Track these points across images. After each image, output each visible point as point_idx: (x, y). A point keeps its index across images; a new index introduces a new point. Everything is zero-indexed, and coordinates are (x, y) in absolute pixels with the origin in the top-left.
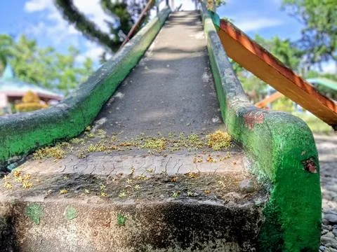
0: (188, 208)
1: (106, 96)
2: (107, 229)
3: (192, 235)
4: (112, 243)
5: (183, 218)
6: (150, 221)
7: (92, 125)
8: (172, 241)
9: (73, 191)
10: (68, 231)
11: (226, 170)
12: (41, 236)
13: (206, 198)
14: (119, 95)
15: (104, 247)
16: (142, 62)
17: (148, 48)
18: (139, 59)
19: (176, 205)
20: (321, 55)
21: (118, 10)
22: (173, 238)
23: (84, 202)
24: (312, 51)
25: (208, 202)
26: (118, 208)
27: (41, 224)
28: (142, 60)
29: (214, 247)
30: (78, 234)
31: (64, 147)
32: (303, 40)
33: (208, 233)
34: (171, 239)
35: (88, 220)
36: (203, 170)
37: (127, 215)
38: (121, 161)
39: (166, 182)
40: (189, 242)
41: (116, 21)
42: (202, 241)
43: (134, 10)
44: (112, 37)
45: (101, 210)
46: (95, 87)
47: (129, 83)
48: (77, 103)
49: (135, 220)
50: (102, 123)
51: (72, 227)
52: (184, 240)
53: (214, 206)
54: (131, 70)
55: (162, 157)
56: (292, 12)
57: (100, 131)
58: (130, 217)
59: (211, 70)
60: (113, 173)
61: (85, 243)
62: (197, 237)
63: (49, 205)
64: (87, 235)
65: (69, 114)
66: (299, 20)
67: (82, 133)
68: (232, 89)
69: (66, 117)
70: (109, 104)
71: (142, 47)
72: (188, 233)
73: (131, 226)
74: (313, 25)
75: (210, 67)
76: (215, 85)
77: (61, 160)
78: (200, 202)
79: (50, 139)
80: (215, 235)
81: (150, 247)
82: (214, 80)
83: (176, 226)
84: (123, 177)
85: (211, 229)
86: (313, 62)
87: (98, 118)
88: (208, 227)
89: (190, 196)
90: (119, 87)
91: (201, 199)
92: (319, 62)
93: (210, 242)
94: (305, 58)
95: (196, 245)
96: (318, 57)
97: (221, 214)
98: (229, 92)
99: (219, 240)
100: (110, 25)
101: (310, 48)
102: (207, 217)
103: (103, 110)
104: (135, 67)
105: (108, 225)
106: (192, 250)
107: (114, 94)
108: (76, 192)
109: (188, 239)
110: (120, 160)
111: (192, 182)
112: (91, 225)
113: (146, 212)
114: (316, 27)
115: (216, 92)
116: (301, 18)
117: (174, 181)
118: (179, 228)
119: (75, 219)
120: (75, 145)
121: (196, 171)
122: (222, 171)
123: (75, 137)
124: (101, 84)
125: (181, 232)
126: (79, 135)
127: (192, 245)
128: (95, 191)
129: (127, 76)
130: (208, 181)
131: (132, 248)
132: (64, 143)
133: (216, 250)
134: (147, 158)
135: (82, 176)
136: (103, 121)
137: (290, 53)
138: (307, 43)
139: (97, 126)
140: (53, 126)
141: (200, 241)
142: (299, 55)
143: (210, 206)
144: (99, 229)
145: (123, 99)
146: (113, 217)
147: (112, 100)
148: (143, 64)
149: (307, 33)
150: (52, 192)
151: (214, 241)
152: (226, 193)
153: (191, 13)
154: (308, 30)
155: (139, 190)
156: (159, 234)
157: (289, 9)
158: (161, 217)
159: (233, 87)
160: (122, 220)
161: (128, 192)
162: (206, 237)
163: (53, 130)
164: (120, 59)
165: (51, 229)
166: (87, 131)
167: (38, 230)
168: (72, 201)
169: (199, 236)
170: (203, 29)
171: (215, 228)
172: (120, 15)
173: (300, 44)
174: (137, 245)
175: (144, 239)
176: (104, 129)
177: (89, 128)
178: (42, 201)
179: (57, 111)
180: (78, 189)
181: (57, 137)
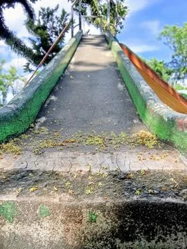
0: (154, 205)
1: (43, 99)
2: (78, 225)
3: (157, 230)
4: (83, 238)
5: (149, 215)
6: (120, 218)
7: (35, 122)
8: (139, 235)
9: (42, 188)
10: (42, 228)
11: (171, 168)
12: (14, 233)
13: (167, 195)
14: (53, 98)
15: (76, 242)
16: (67, 73)
17: (70, 61)
18: (65, 70)
19: (143, 203)
20: (184, 74)
21: (39, 31)
22: (140, 232)
23: (56, 200)
24: (178, 70)
25: (170, 200)
26: (89, 206)
27: (14, 222)
28: (66, 71)
29: (176, 240)
30: (51, 231)
31: (17, 143)
32: (172, 62)
33: (171, 227)
34: (138, 233)
35: (61, 217)
36: (151, 168)
37: (98, 212)
38: (75, 158)
39: (123, 179)
40: (153, 235)
41: (38, 39)
42: (166, 235)
43: (52, 32)
44: (35, 51)
45: (73, 208)
46: (36, 91)
47: (59, 88)
48: (24, 104)
49: (105, 216)
50: (43, 121)
51: (46, 224)
52: (150, 234)
53: (177, 204)
54: (59, 78)
55: (109, 155)
56: (166, 41)
57: (43, 128)
58: (101, 215)
59: (123, 81)
60: (72, 170)
61: (57, 238)
62: (161, 231)
63: (22, 203)
64: (60, 231)
65: (18, 113)
66: (170, 47)
67: (28, 129)
68: (150, 97)
69: (16, 116)
70: (46, 105)
71: (66, 60)
72: (154, 228)
73: (101, 222)
74: (181, 52)
75: (122, 78)
76: (129, 93)
77: (21, 156)
78: (164, 200)
79: (5, 136)
80: (177, 229)
81: (118, 241)
82: (128, 89)
83: (143, 222)
84: (83, 173)
85: (174, 224)
86: (179, 78)
87: (38, 117)
88: (171, 223)
89: (151, 193)
90: (52, 92)
91: (162, 197)
92: (183, 78)
93: (173, 235)
94: (173, 75)
95: (160, 238)
96: (183, 75)
97: (183, 210)
98: (150, 99)
99: (180, 233)
100: (34, 42)
101: (177, 68)
102: (170, 214)
103: (42, 111)
104: (62, 76)
105: (80, 222)
106: (156, 242)
107: (48, 97)
108: (45, 189)
109: (153, 232)
110: (73, 156)
111: (145, 178)
112: (63, 222)
113: (116, 210)
114: (182, 53)
115: (131, 98)
116: (172, 46)
117: (129, 178)
118: (146, 224)
119: (48, 217)
120: (25, 141)
121: (146, 169)
122: (168, 169)
123: (23, 133)
124: (40, 89)
125: (147, 227)
126: (26, 131)
127: (156, 238)
128: (61, 188)
129: (57, 83)
130: (160, 178)
131: (102, 242)
132: (15, 139)
133: (178, 241)
134: (97, 155)
135: (45, 172)
136: (43, 119)
137: (163, 71)
138: (175, 65)
139: (39, 124)
140: (7, 124)
141: (164, 234)
142: (169, 73)
143: (173, 203)
144: (71, 225)
145: (57, 102)
146: (84, 215)
147: (48, 102)
148: (68, 74)
149: (176, 57)
150: (22, 190)
151: (176, 235)
152: (181, 190)
153: (97, 37)
154: (176, 55)
155: (102, 187)
156: (127, 229)
157: (164, 39)
158: (129, 214)
159: (151, 96)
160: (94, 217)
161: (92, 188)
162: (169, 231)
163: (7, 128)
164: (52, 69)
165: (25, 226)
166: (32, 128)
167: (12, 227)
168: (44, 199)
169: (163, 230)
170: (110, 49)
171: (178, 223)
172: (41, 35)
173: (170, 65)
174: (107, 239)
175: (114, 234)
176: (45, 126)
177: (32, 125)
178: (15, 199)
179: (10, 111)
180: (46, 186)
181: (10, 134)
